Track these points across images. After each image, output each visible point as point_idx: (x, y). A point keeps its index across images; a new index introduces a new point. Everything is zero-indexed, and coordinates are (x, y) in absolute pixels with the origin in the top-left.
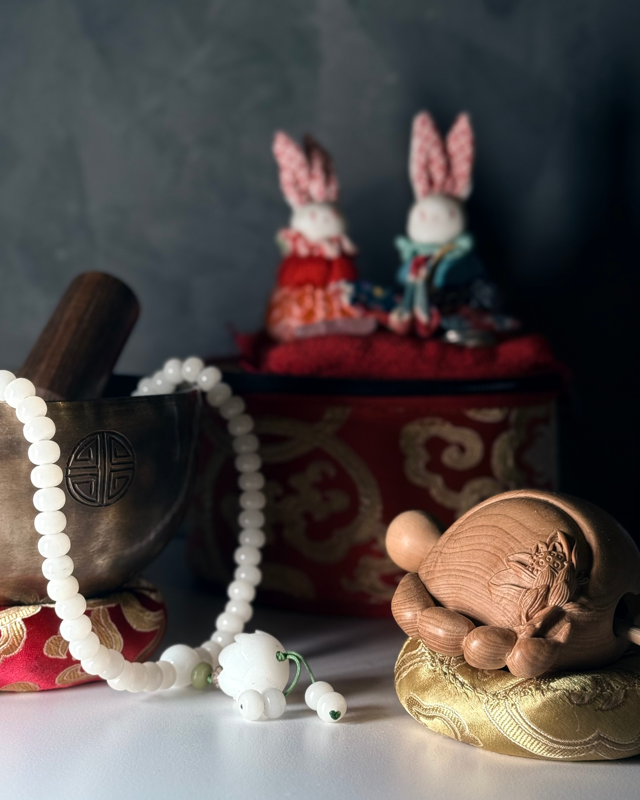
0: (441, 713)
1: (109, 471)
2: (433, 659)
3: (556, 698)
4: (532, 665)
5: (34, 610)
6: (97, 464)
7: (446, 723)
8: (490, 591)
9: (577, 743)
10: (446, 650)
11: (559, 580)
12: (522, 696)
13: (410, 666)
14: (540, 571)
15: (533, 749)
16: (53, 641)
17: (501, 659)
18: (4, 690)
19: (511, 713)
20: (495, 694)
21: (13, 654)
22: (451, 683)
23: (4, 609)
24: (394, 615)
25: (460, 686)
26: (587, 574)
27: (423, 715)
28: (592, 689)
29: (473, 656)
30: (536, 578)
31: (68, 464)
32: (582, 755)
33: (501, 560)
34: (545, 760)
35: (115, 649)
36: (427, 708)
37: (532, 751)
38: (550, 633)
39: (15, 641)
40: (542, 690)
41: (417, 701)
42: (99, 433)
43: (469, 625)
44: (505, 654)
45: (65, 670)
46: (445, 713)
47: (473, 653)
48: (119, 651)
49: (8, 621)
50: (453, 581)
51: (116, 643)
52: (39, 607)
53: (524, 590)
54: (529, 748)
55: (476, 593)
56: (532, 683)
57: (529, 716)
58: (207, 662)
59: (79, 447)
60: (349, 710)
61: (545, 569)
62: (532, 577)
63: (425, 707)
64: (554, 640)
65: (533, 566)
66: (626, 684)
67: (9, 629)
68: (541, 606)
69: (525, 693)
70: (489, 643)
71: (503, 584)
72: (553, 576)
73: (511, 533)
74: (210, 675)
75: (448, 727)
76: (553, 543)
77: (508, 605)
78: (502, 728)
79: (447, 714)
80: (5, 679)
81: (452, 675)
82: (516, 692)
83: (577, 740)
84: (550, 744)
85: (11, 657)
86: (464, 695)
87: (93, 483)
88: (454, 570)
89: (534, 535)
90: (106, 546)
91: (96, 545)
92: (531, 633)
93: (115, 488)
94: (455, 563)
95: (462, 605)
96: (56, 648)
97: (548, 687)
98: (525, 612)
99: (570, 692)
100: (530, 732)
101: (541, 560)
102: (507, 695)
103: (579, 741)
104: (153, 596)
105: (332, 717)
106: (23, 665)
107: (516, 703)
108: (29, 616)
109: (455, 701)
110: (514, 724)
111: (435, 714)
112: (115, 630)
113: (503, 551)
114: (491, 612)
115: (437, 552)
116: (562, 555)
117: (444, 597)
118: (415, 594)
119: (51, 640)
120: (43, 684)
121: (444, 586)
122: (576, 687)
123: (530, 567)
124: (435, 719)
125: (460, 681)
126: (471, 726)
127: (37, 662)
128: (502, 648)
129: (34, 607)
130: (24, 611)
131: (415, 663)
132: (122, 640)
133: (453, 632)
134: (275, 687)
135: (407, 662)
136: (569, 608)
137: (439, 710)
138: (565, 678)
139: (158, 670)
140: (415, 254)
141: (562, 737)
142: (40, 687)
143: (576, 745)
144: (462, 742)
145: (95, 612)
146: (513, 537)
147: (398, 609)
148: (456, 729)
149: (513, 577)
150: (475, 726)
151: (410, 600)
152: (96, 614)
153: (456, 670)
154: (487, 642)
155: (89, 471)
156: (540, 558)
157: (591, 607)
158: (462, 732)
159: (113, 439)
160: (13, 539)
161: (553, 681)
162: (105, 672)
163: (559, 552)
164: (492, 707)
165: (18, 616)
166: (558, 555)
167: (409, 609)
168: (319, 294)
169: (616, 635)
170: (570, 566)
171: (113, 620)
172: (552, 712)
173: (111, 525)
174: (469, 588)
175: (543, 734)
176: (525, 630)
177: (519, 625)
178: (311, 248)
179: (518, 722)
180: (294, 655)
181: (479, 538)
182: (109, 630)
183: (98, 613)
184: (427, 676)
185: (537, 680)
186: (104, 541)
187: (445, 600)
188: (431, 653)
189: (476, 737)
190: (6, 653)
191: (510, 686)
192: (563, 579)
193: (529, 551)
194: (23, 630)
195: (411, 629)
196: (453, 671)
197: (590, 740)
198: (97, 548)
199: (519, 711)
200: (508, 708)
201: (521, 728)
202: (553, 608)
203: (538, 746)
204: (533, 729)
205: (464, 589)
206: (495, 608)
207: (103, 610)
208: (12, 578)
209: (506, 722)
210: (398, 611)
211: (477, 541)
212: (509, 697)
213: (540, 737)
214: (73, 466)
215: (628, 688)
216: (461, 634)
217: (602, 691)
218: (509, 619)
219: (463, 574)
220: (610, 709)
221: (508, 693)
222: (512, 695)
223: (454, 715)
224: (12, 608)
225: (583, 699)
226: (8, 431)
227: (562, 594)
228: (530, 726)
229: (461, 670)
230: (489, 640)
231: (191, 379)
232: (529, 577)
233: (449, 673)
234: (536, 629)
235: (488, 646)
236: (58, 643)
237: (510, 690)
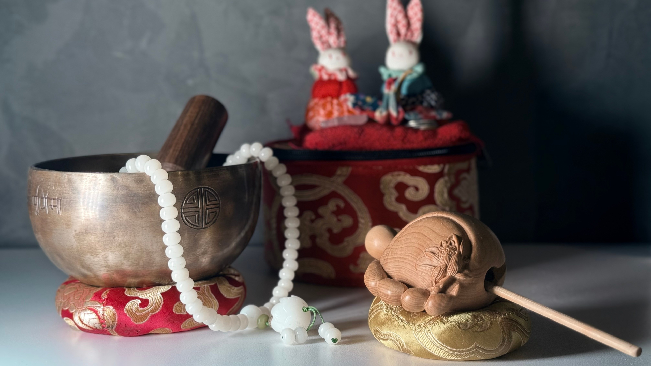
0: (391, 337)
1: (206, 209)
2: (387, 308)
3: (451, 326)
4: (438, 308)
5: (167, 288)
6: (198, 205)
7: (394, 342)
8: (416, 269)
9: (464, 350)
10: (392, 302)
11: (453, 261)
12: (433, 326)
13: (375, 312)
14: (442, 256)
15: (440, 355)
16: (178, 305)
17: (421, 306)
18: (152, 333)
19: (428, 335)
20: (419, 325)
21: (156, 312)
22: (396, 320)
23: (151, 288)
24: (366, 284)
25: (401, 322)
26: (469, 257)
27: (382, 339)
28: (472, 321)
29: (406, 305)
30: (440, 260)
31: (182, 206)
32: (468, 357)
33: (422, 251)
34: (448, 361)
35: (214, 309)
36: (383, 335)
37: (440, 356)
38: (448, 290)
39: (157, 305)
40: (444, 322)
41: (378, 331)
42: (199, 188)
43: (404, 288)
44: (423, 303)
45: (186, 321)
46: (393, 337)
47: (406, 303)
48: (216, 310)
49: (153, 294)
50: (397, 264)
51: (214, 305)
52: (170, 286)
53: (434, 267)
54: (438, 354)
55: (409, 270)
56: (439, 319)
57: (437, 336)
58: (266, 314)
59: (187, 196)
60: (343, 338)
61: (445, 255)
62: (438, 260)
63: (382, 334)
64: (450, 294)
65: (438, 254)
66: (491, 317)
67: (153, 299)
68: (443, 276)
69: (435, 324)
70: (414, 297)
71: (423, 265)
72: (449, 259)
73: (428, 236)
74: (267, 321)
75: (395, 345)
76: (450, 241)
77: (426, 276)
78: (423, 343)
79: (394, 338)
80: (152, 327)
81: (397, 316)
82: (430, 324)
83: (464, 349)
84: (449, 352)
85: (155, 314)
86: (403, 327)
87: (197, 216)
88: (398, 258)
89: (440, 236)
90: (206, 251)
91: (200, 251)
92: (437, 291)
93: (209, 218)
94: (398, 254)
95: (402, 277)
96: (180, 309)
97: (447, 320)
98: (434, 279)
99: (459, 322)
100: (438, 345)
101: (443, 251)
102: (425, 326)
103: (465, 349)
104: (237, 279)
105: (333, 342)
106: (162, 319)
107: (430, 330)
108: (165, 291)
109: (398, 330)
110: (430, 341)
111: (388, 338)
112: (213, 298)
113: (423, 246)
114: (417, 280)
115: (389, 248)
116: (455, 247)
117: (393, 273)
118: (376, 272)
119: (177, 304)
120: (174, 329)
121: (392, 267)
122: (463, 320)
123: (437, 254)
124: (388, 341)
125: (401, 319)
126: (407, 343)
127: (169, 317)
128: (422, 299)
129: (168, 286)
130: (162, 289)
131: (377, 310)
132: (218, 303)
133: (395, 292)
134: (302, 326)
135: (374, 310)
136: (459, 276)
137: (390, 335)
138: (457, 315)
139: (238, 319)
140: (390, 76)
141: (455, 347)
142: (173, 331)
143: (464, 351)
144: (403, 352)
145: (202, 288)
146: (429, 238)
147: (367, 281)
148: (399, 345)
149: (428, 260)
150: (408, 343)
151: (373, 275)
152: (203, 289)
153: (399, 313)
154: (413, 296)
155: (194, 210)
156: (442, 249)
157: (471, 275)
158: (402, 347)
159: (207, 191)
160: (153, 248)
161: (451, 317)
162: (206, 321)
163: (453, 246)
164: (418, 332)
165: (159, 291)
166: (452, 248)
167: (373, 280)
168: (335, 102)
169: (486, 290)
170: (459, 253)
171: (212, 292)
172: (449, 334)
173: (208, 239)
174: (405, 267)
175: (445, 346)
176: (434, 289)
177: (431, 287)
178: (330, 75)
179: (431, 340)
180: (312, 308)
181: (411, 239)
182: (210, 298)
183: (204, 289)
184: (384, 317)
185: (442, 317)
186: (204, 248)
187: (393, 274)
188: (386, 304)
189: (410, 349)
190: (152, 312)
191: (427, 320)
192: (455, 260)
193: (437, 246)
194: (161, 299)
195: (374, 291)
196: (397, 313)
197: (471, 348)
198: (201, 252)
199: (432, 334)
200: (426, 333)
201: (433, 343)
202: (449, 276)
203: (443, 353)
204: (439, 343)
205: (403, 268)
206: (419, 278)
207: (207, 287)
208: (154, 270)
209: (425, 340)
210: (367, 282)
211: (410, 241)
212: (426, 326)
213: (443, 348)
214: (184, 207)
215: (492, 320)
216: (399, 293)
217: (477, 322)
218: (426, 284)
219: (402, 260)
220: (482, 331)
221: (426, 324)
222: (428, 325)
223: (398, 338)
224: (155, 287)
225: (467, 326)
226: (147, 189)
227: (454, 269)
228: (438, 342)
229: (402, 313)
230: (414, 295)
231: (255, 155)
232: (436, 260)
233: (395, 315)
234: (440, 289)
235: (413, 299)
236: (181, 306)
237: (427, 323)
